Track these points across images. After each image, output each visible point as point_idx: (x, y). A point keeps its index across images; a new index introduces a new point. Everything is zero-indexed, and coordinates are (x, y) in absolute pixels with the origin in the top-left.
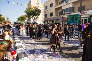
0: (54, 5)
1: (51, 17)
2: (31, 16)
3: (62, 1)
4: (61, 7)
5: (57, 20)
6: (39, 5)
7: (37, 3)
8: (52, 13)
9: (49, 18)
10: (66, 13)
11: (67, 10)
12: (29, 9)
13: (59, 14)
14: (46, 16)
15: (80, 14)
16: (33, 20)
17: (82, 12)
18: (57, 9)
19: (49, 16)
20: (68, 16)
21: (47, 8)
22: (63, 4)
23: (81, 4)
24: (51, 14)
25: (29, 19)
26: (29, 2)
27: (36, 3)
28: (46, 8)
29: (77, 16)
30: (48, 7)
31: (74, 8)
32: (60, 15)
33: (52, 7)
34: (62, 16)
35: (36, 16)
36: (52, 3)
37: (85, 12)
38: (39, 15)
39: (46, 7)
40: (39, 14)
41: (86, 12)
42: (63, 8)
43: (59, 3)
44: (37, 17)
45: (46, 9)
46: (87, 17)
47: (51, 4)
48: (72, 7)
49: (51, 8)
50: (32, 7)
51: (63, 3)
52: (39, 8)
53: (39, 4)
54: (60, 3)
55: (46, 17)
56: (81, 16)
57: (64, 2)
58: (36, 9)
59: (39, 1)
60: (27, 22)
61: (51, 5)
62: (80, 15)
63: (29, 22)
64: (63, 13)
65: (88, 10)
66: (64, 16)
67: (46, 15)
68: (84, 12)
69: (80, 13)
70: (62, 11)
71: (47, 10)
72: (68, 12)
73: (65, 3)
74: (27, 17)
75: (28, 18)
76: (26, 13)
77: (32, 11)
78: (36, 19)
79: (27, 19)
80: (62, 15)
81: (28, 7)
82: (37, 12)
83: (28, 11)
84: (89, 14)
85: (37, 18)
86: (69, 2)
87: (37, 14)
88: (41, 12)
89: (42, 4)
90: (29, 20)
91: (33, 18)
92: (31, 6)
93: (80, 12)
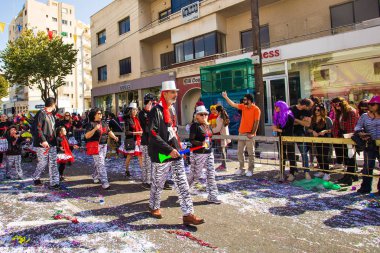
0: (134, 25)
1: (124, 79)
2: (32, 78)
3: (169, 5)
4: (166, 35)
5: (151, 89)
6: (64, 26)
7: (55, 19)
8: (130, 58)
9: (115, 82)
10: (189, 57)
11: (193, 45)
12: (22, 45)
13: (158, 64)
14: (101, 73)
15: (256, 60)
16: (39, 93)
17: (263, 51)
18: (148, 44)
19: (113, 76)
20: (203, 72)
21: (104, 38)
22: (176, 20)
23: (255, 16)
24: (125, 67)
25: (21, 93)
26: (21, 15)
27: (50, 18)
28: (101, 38)
29: (240, 69)
30: (107, 34)
31: (225, 35)
32: (162, 70)
33: (128, 34)
34: (175, 73)
35: (56, 78)
36: (128, 18)
37: (273, 49)
38: (66, 71)
39: (98, 34)
40: (70, 68)
41: (277, 53)
42: (176, 38)
43: (155, 16)
44: (60, 79)
45: (99, 43)
46: (283, 73)
47: (120, 23)
48: (216, 32)
49: (123, 36)
50: (35, 34)
51: (175, 15)
52: (66, 41)
53: (64, 22)
54: (162, 17)
55: (99, 79)
56: (258, 67)
57: (180, 13)
58: (55, 43)
59: (64, 11)
60: (9, 106)
61: (124, 25)
62: (256, 65)
63: (22, 104)
64: (179, 60)
65: (285, 42)
66: (184, 72)
67: (99, 69)
68: (268, 50)
69: (255, 54)
70: (171, 49)
71: (103, 47)
72: (201, 54)
73: (184, 16)
74: (13, 82)
75: (15, 86)
76: (6, 63)
77: (32, 56)
78: (54, 88)
79: (8, 90)
80: (176, 69)
81: (14, 35)
82: (57, 56)
83: (18, 52)
84: (289, 60)
85: (60, 83)
86: (203, 11)
87: (60, 66)
88: (78, 56)
89: (80, 22)
90: (20, 96)
91: (40, 87)
92: (29, 28)
93: (257, 50)
